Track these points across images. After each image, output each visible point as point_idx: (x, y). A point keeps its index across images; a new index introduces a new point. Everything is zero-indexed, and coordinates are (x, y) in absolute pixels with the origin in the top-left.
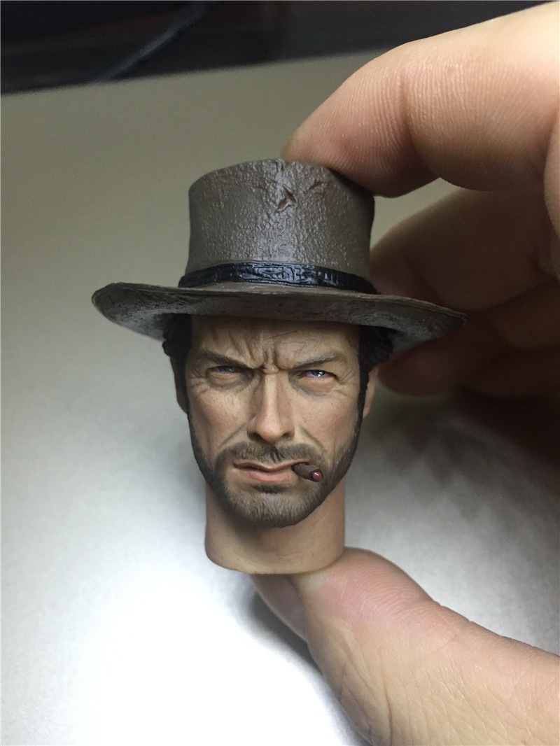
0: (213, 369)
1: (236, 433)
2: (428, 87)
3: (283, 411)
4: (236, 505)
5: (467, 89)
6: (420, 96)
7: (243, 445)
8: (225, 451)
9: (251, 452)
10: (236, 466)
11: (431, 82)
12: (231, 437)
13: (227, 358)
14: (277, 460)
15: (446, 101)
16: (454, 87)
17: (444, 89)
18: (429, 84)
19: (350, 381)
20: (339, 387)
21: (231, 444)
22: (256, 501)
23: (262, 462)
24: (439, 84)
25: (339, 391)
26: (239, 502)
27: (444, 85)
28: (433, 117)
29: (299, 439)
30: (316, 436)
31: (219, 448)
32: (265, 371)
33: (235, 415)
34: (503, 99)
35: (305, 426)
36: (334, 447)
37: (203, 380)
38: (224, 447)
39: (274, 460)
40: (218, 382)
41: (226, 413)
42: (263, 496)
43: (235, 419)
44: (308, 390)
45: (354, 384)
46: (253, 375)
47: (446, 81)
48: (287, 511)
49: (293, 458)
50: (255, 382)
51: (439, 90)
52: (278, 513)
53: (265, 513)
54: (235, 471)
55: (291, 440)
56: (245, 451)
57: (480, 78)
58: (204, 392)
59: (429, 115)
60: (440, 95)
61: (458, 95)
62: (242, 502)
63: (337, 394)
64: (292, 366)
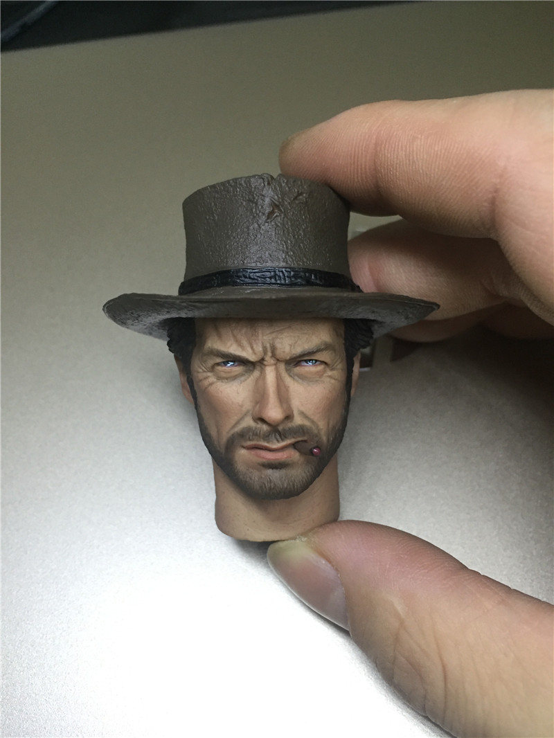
0: (218, 364)
1: (242, 419)
2: (396, 149)
3: (283, 397)
4: (246, 481)
5: (425, 157)
6: (389, 155)
7: (249, 429)
8: (233, 435)
9: (256, 434)
10: (244, 447)
11: (398, 145)
12: (238, 423)
13: (231, 354)
14: (280, 440)
15: (408, 163)
16: (415, 153)
17: (408, 153)
18: (396, 147)
19: (338, 367)
20: (329, 373)
21: (238, 429)
22: (263, 476)
23: (268, 442)
24: (404, 149)
25: (330, 377)
26: (248, 479)
27: (408, 150)
28: (398, 174)
29: (298, 420)
30: (312, 417)
31: (228, 433)
32: (265, 363)
33: (240, 403)
34: (452, 168)
35: (302, 409)
36: (328, 425)
37: (209, 374)
38: (232, 432)
39: (278, 441)
40: (224, 375)
41: (232, 402)
42: (270, 472)
43: (242, 406)
44: (303, 377)
45: (342, 370)
46: (254, 368)
47: (409, 147)
48: (291, 484)
49: (294, 438)
50: (256, 373)
51: (404, 153)
52: (283, 485)
53: (272, 487)
54: (243, 452)
55: (291, 422)
56: (251, 434)
57: (436, 149)
58: (211, 384)
59: (395, 171)
60: (404, 157)
61: (417, 160)
62: (251, 479)
63: (328, 379)
64: (288, 358)
